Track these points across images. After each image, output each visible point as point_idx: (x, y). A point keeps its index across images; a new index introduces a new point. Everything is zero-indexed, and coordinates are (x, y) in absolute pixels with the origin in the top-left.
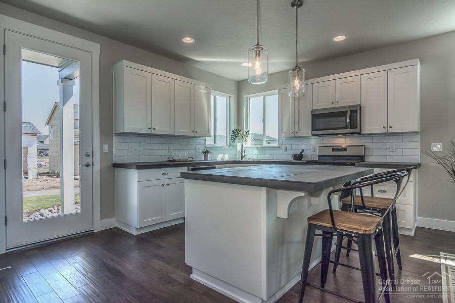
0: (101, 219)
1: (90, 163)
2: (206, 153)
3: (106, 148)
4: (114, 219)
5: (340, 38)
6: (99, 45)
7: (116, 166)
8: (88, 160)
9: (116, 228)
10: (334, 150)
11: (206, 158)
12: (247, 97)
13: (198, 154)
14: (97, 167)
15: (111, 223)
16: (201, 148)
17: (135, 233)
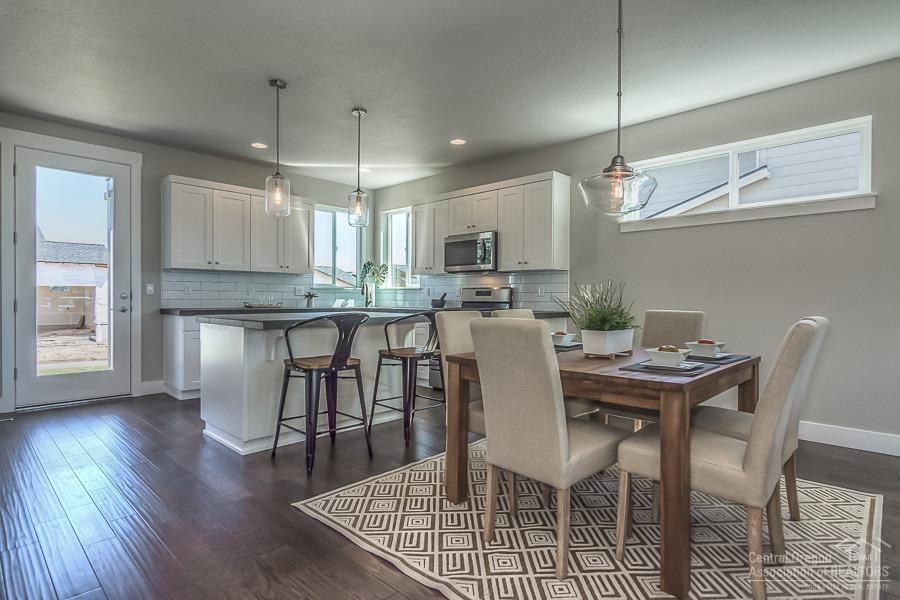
0: (143, 380)
1: (127, 307)
2: (310, 296)
3: (150, 288)
4: (162, 382)
5: (458, 142)
6: (140, 155)
7: (165, 312)
8: (126, 304)
9: (164, 394)
10: (478, 294)
11: (309, 304)
12: (387, 214)
13: (298, 298)
14: (137, 313)
15: (155, 386)
16: (304, 290)
17: (180, 397)
